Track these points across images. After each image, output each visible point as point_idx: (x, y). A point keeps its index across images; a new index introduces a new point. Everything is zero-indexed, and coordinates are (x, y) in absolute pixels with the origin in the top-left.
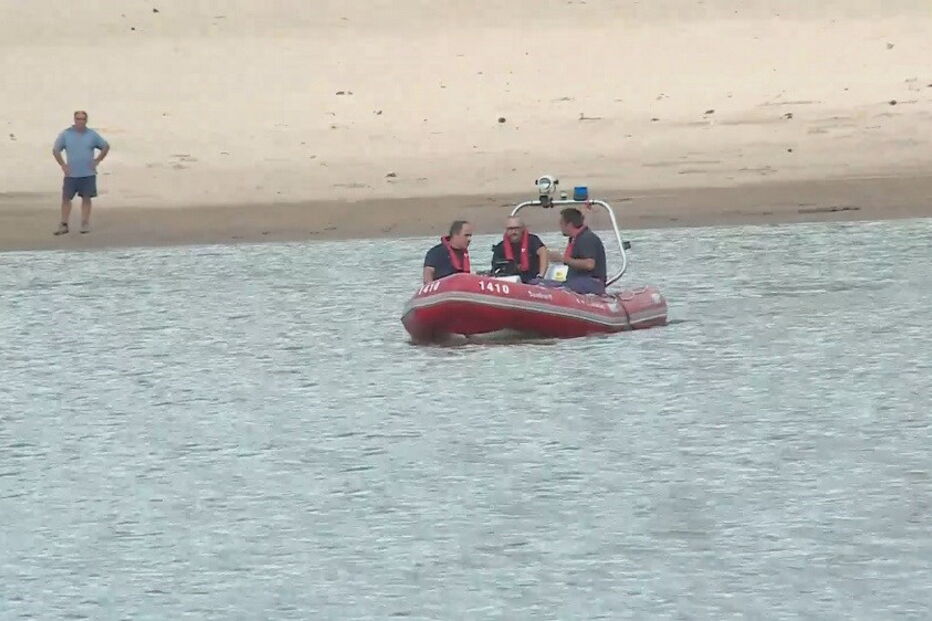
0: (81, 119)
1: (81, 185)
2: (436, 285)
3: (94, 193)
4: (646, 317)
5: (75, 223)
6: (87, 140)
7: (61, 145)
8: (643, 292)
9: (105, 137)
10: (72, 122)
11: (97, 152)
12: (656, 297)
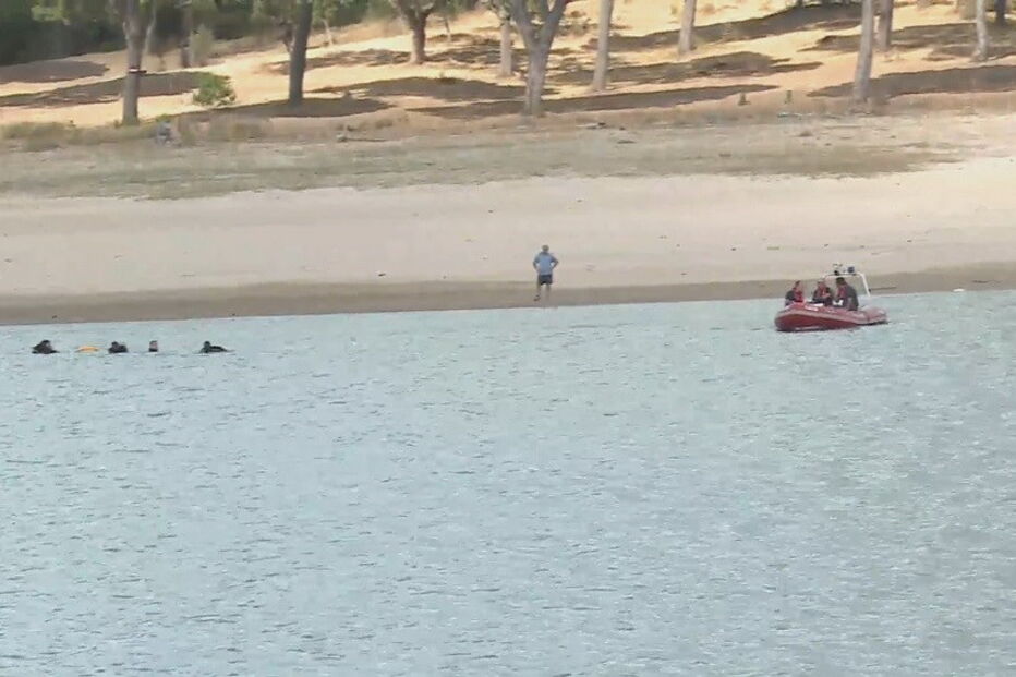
0: (546, 249)
1: (545, 279)
2: (788, 307)
3: (551, 282)
4: (876, 321)
5: (543, 295)
6: (548, 258)
7: (537, 261)
8: (875, 309)
9: (557, 257)
10: (541, 250)
11: (552, 264)
12: (882, 312)
